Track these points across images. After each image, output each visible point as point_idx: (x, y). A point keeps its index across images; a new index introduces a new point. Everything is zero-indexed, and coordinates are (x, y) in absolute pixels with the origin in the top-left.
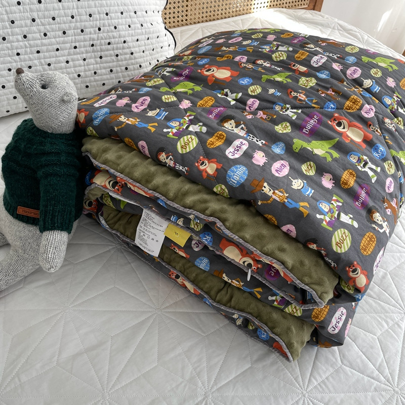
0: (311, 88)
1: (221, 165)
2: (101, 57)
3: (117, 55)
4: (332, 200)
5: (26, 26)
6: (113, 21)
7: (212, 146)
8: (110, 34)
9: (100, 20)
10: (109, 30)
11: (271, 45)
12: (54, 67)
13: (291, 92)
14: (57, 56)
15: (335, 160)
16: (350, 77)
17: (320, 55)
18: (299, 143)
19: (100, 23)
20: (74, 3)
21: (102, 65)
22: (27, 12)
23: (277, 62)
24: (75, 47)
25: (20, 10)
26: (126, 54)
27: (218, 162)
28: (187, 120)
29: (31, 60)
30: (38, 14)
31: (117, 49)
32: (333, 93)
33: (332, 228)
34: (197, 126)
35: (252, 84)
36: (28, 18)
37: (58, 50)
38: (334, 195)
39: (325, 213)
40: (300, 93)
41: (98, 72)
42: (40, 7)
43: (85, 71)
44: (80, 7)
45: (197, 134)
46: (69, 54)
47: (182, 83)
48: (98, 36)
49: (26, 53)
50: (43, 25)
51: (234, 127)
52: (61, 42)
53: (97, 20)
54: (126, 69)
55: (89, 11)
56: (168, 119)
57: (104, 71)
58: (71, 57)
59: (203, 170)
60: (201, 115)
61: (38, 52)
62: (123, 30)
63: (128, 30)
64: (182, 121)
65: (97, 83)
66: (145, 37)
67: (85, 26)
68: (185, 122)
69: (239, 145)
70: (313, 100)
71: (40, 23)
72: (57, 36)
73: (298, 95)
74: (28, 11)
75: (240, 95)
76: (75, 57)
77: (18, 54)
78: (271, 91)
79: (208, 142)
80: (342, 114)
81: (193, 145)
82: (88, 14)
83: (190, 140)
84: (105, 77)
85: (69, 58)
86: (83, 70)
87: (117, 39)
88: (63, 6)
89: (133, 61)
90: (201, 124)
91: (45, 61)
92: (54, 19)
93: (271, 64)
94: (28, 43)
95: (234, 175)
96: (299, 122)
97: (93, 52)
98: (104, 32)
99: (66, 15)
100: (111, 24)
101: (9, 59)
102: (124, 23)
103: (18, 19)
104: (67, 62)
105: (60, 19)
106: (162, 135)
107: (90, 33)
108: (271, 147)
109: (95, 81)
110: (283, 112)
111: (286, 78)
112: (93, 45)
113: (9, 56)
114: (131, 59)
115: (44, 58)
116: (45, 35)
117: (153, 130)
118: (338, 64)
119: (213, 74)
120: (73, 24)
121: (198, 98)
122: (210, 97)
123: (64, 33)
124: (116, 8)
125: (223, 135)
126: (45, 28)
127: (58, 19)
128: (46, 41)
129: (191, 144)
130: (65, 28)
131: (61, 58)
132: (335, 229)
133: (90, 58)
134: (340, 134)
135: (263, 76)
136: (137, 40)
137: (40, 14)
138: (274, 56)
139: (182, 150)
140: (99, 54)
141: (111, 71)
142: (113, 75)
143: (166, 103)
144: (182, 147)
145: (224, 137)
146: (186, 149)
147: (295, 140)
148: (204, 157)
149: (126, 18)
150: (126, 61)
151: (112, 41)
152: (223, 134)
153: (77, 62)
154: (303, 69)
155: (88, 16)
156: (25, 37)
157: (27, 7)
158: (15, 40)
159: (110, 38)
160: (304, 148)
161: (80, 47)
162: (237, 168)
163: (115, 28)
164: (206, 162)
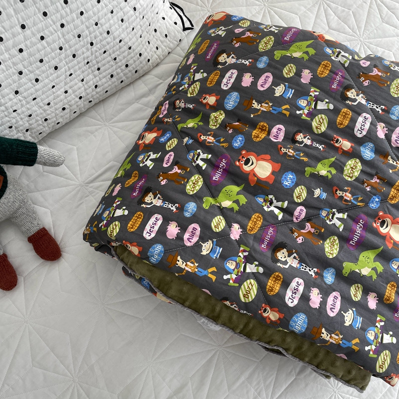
0: (357, 179)
1: (283, 315)
2: (99, 69)
3: (115, 59)
4: (376, 322)
5: (14, 82)
6: (104, 27)
7: (272, 293)
8: (104, 42)
9: (90, 34)
10: (102, 39)
11: (309, 98)
12: (54, 103)
13: (336, 191)
14: (54, 93)
15: (380, 276)
16: (394, 144)
17: (364, 114)
18: (348, 267)
19: (90, 37)
20: (59, 33)
21: (101, 76)
22: (11, 68)
23: (318, 135)
24: (71, 75)
25: (3, 70)
26: (123, 52)
27: (279, 312)
28: (242, 256)
29: (28, 109)
30: (23, 65)
31: (114, 52)
32: (378, 181)
33: (377, 354)
34: (254, 265)
35: (297, 185)
36: (14, 74)
37: (53, 87)
38: (378, 315)
39: (371, 342)
40: (346, 191)
41: (99, 83)
42: (23, 57)
43: (85, 90)
44: (65, 34)
45: (255, 276)
46: (66, 84)
47: (224, 190)
48: (92, 51)
49: (22, 106)
50: (31, 72)
51: (287, 256)
52: (55, 78)
53: (87, 37)
54: (127, 66)
55: (76, 32)
56: (224, 257)
57: (104, 80)
58: (68, 85)
59: (266, 317)
60: (255, 250)
61: (34, 99)
62: (117, 29)
63: (122, 25)
64: (238, 259)
65: (100, 94)
66: (140, 19)
67: (75, 50)
68: (240, 261)
69: (296, 287)
70: (358, 198)
71: (28, 73)
72: (50, 75)
73: (344, 195)
74: (12, 66)
75: (286, 203)
76: (72, 83)
77: (15, 111)
78: (317, 192)
79: (268, 287)
80: (386, 210)
81: (254, 293)
82: (76, 36)
83: (250, 286)
84: (106, 85)
85: (67, 88)
86: (83, 90)
87: (112, 44)
88: (47, 43)
89: (132, 55)
90: (257, 263)
91: (44, 104)
92: (41, 61)
93: (313, 140)
94: (22, 97)
95: (296, 325)
96: (346, 234)
97: (89, 68)
98: (97, 44)
99: (53, 50)
100: (103, 32)
101: (7, 119)
102: (116, 21)
103: (4, 79)
104: (66, 92)
105: (48, 58)
106: (224, 284)
107: (83, 53)
108: (323, 276)
109: (97, 93)
110: (330, 221)
111: (330, 167)
112: (88, 63)
113: (6, 116)
114: (129, 54)
115: (42, 101)
116: (37, 80)
117: (214, 278)
118: (383, 125)
119: (253, 170)
120: (63, 55)
121: (246, 217)
122: (257, 214)
123: (56, 68)
124: (105, 10)
125: (280, 277)
126: (35, 74)
127: (46, 58)
128: (39, 85)
129: (252, 291)
130: (56, 64)
131: (59, 92)
132: (379, 355)
133: (88, 75)
134: (384, 237)
135: (306, 169)
136: (133, 29)
137: (25, 63)
138: (314, 124)
139: (245, 300)
140: (96, 67)
141: (112, 76)
142: (114, 79)
143: (216, 233)
144: (244, 296)
145: (281, 278)
146: (248, 298)
147: (345, 264)
148: (266, 304)
149: (118, 12)
150: (125, 59)
151: (108, 47)
152: (280, 275)
153: (76, 87)
154: (346, 145)
155: (77, 38)
156: (17, 92)
157: (9, 63)
158: (8, 100)
159: (104, 46)
160: (353, 271)
161: (75, 71)
162: (297, 317)
163: (108, 33)
164: (268, 309)
